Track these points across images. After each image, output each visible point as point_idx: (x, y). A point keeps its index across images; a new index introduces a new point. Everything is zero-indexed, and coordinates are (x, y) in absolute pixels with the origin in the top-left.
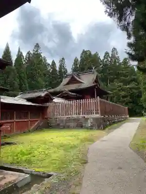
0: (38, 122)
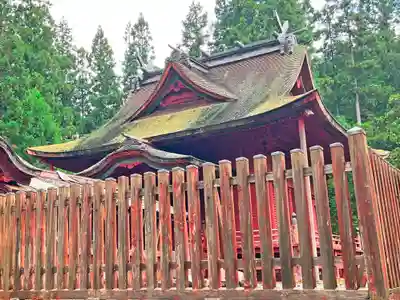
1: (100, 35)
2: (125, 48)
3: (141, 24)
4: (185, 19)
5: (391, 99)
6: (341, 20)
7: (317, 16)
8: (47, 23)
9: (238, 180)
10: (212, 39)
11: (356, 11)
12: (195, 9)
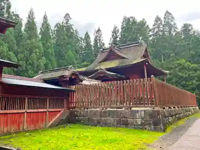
0: (62, 113)
1: (87, 34)
2: (94, 37)
3: (99, 30)
4: (112, 30)
5: (171, 55)
6: (157, 32)
7: (150, 30)
8: (72, 31)
9: (131, 84)
10: (120, 37)
11: (162, 29)
12: (115, 28)
